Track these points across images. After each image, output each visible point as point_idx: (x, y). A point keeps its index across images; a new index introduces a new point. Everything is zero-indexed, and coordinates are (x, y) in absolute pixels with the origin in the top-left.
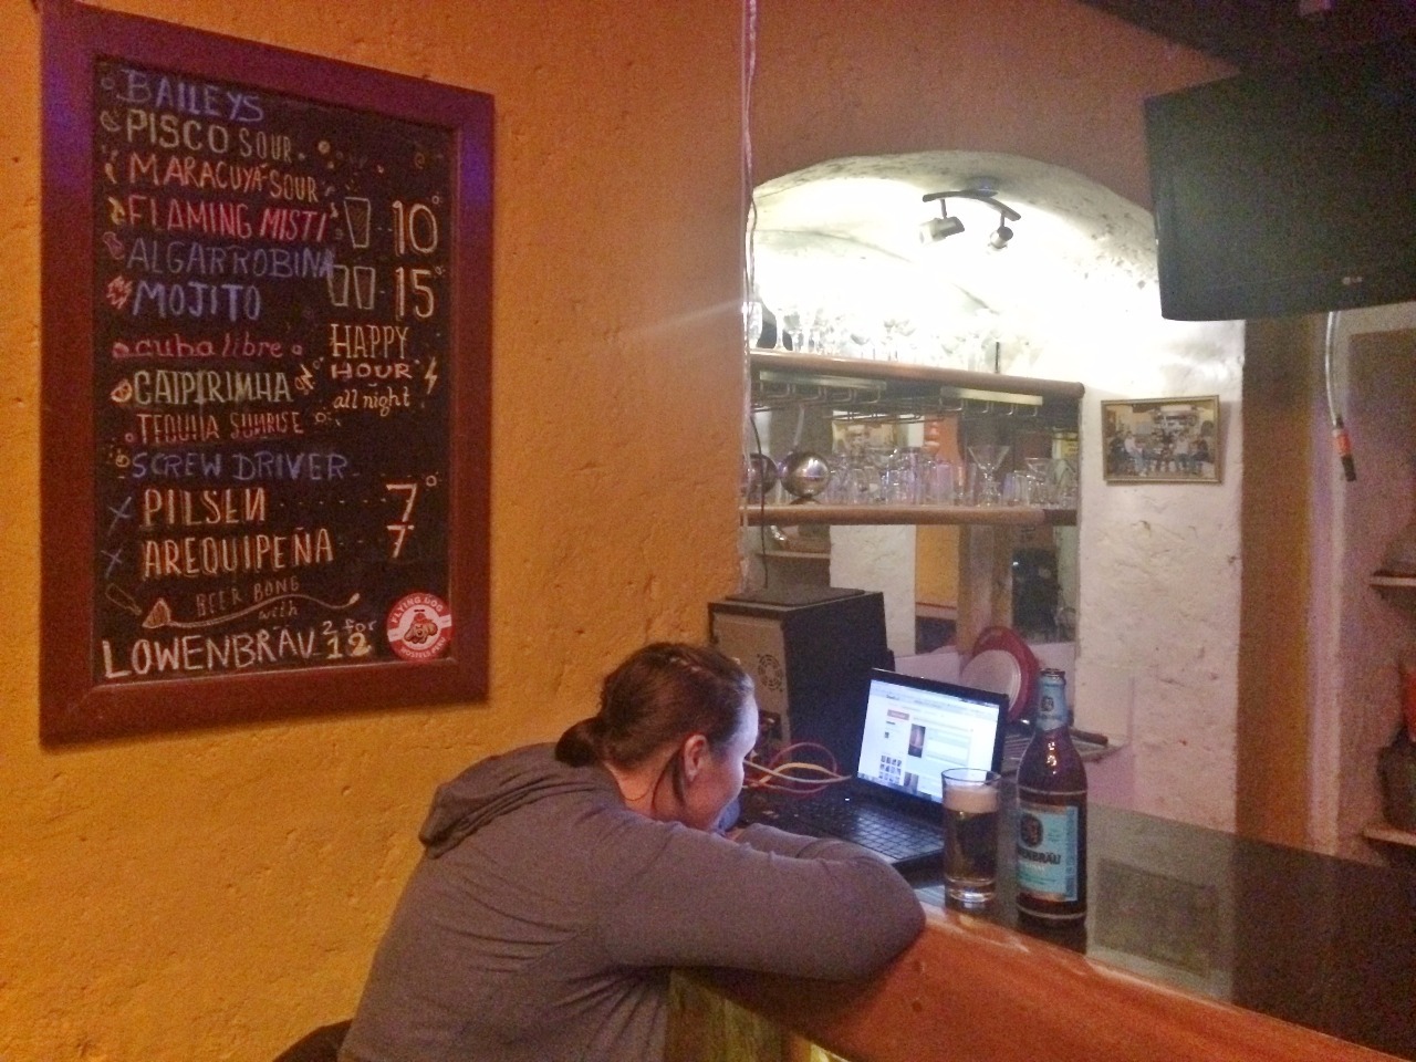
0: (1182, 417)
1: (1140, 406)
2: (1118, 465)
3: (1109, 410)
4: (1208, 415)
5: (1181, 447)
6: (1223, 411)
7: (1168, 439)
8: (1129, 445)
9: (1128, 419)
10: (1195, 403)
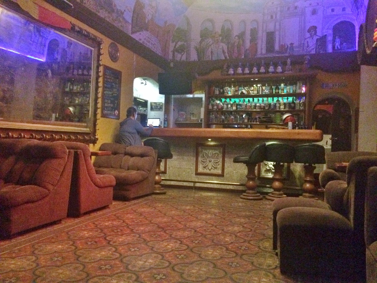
0: (159, 104)
1: (154, 103)
2: (152, 109)
3: (151, 103)
4: (161, 104)
5: (158, 107)
6: (163, 104)
7: (157, 106)
8: (153, 107)
9: (153, 104)
10: (160, 103)
